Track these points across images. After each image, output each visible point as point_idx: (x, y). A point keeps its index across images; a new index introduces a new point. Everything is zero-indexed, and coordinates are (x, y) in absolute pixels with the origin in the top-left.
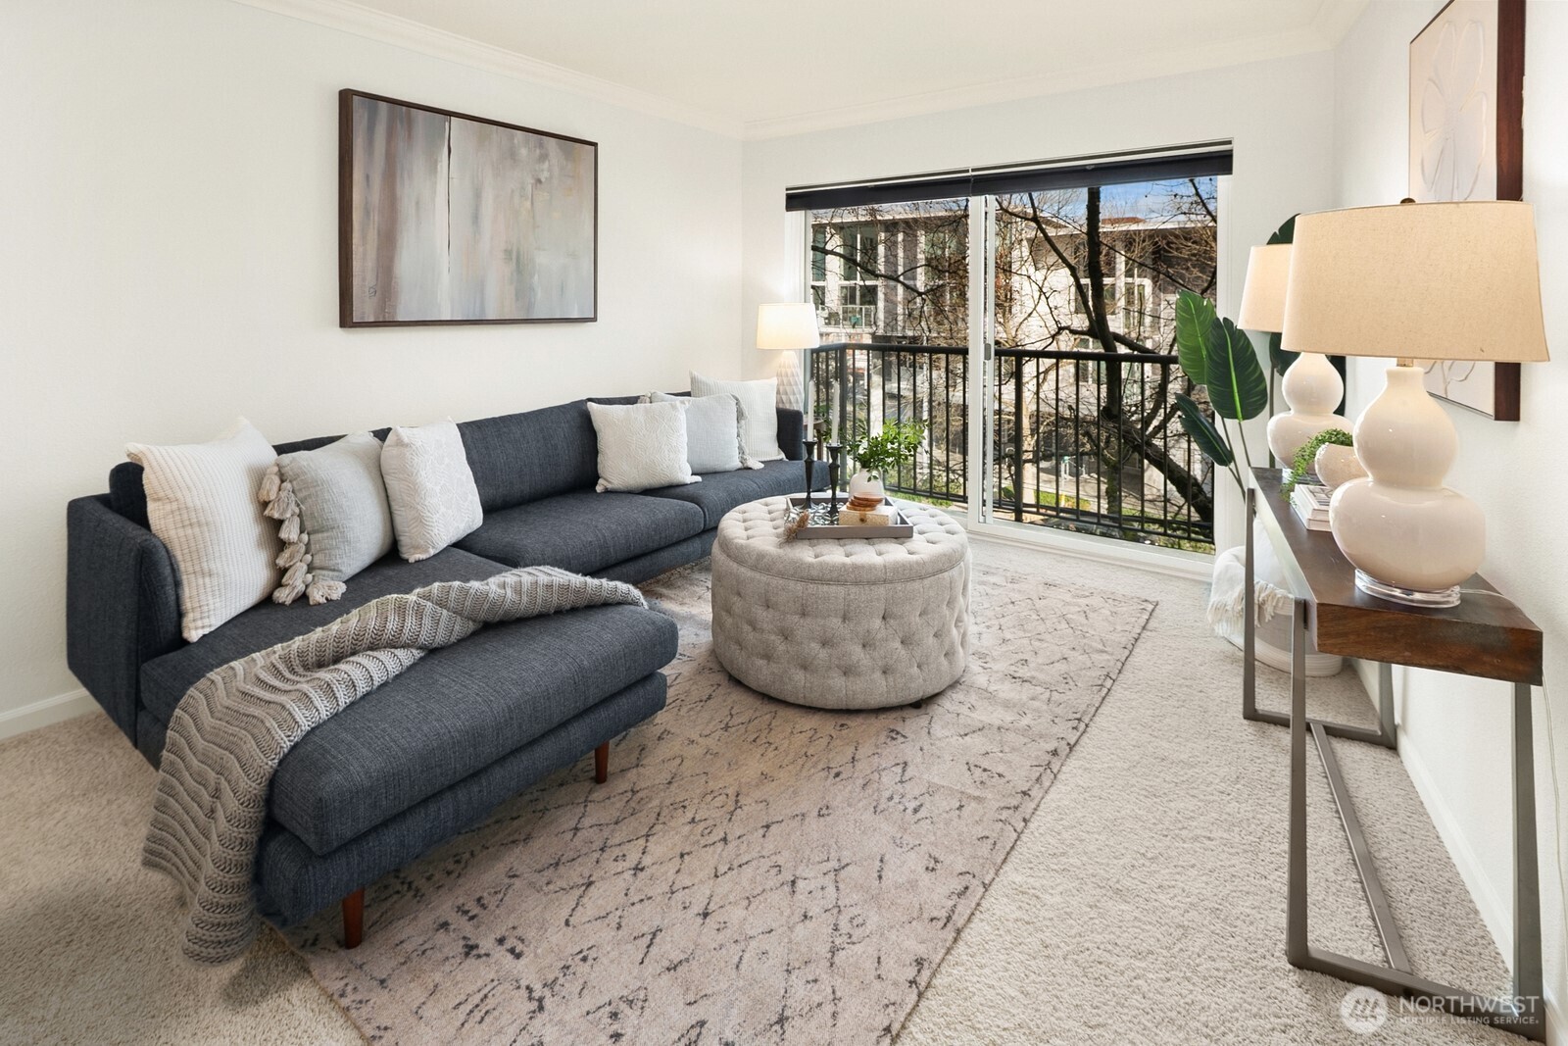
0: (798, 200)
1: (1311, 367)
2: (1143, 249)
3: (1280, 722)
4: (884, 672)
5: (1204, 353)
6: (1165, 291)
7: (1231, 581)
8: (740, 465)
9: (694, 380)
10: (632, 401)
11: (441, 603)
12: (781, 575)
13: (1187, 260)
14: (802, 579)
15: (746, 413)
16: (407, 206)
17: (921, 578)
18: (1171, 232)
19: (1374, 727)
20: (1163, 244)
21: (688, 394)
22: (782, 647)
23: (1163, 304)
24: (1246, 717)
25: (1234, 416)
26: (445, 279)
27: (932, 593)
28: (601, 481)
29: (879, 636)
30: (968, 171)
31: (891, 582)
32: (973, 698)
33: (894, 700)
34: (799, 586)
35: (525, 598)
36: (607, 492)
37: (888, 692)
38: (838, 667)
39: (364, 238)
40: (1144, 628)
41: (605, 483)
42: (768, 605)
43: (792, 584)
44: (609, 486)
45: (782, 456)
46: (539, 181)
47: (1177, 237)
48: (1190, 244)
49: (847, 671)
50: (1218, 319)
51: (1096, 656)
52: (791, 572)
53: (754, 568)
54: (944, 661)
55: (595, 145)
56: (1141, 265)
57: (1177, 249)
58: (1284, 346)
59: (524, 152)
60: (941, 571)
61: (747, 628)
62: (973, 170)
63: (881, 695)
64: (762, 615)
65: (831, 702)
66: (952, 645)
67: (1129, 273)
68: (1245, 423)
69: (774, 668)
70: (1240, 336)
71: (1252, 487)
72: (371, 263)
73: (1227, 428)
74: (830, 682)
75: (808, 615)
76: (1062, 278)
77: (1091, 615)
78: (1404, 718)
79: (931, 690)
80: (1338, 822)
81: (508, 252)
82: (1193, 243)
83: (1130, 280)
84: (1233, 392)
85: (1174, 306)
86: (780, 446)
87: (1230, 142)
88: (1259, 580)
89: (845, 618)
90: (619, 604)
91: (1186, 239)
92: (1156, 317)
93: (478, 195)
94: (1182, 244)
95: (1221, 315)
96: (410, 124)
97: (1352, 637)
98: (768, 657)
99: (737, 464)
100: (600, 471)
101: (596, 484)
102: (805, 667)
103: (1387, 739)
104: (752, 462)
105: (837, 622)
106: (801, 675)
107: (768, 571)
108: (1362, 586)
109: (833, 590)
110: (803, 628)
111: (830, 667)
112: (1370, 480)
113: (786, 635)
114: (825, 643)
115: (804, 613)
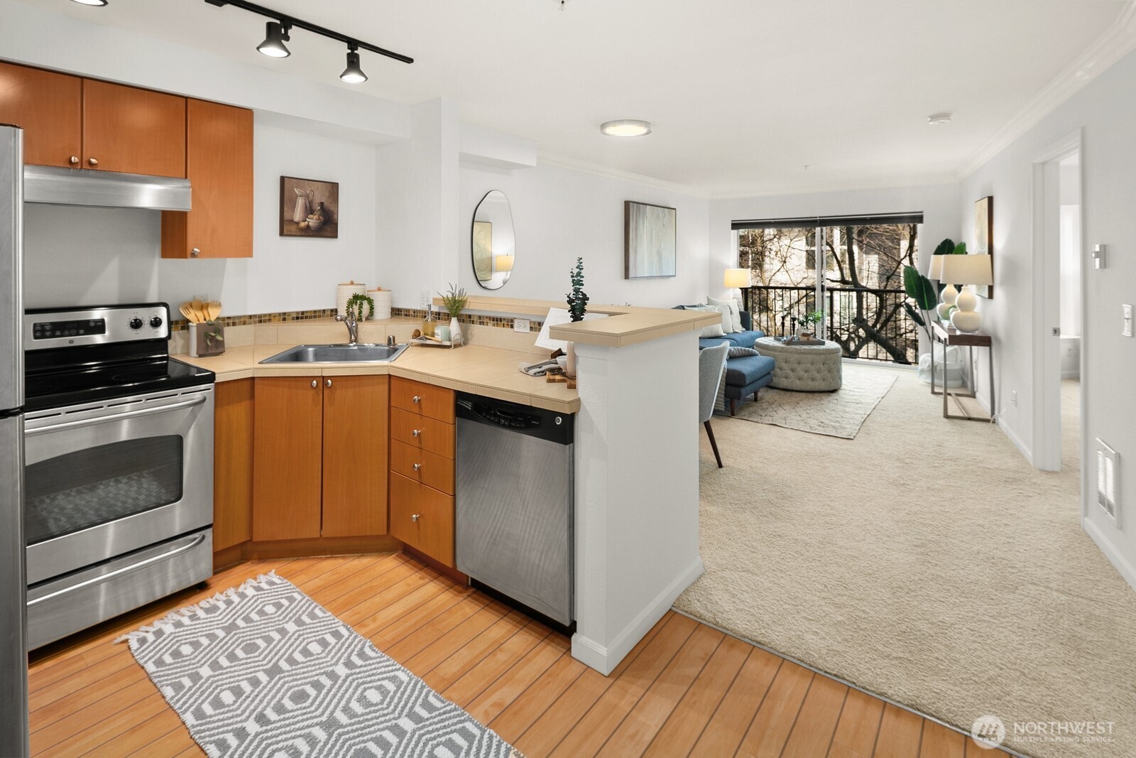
0: (735, 226)
1: (950, 289)
3: (941, 394)
4: (823, 381)
5: (914, 287)
12: (791, 353)
13: (882, 235)
14: (798, 353)
15: (732, 312)
16: (639, 238)
19: (969, 393)
22: (791, 374)
24: (933, 393)
25: (925, 309)
27: (836, 359)
29: (822, 370)
31: (825, 354)
33: (828, 389)
34: (798, 356)
35: (737, 352)
38: (810, 379)
39: (632, 250)
40: (896, 380)
42: (786, 362)
43: (795, 355)
45: (744, 329)
46: (664, 225)
49: (813, 380)
50: (919, 277)
51: (882, 385)
52: (794, 351)
54: (839, 380)
55: (676, 210)
58: (941, 282)
60: (838, 353)
64: (784, 365)
68: (930, 311)
69: (789, 380)
70: (927, 281)
71: (932, 325)
72: (633, 258)
78: (977, 388)
79: (836, 388)
80: (961, 410)
84: (925, 301)
86: (742, 326)
87: (922, 212)
88: (935, 359)
89: (812, 364)
90: (756, 355)
95: (920, 274)
96: (640, 209)
98: (786, 377)
102: (799, 379)
103: (973, 396)
104: (737, 331)
105: (810, 365)
106: (798, 382)
107: (786, 352)
108: (958, 333)
109: (809, 356)
110: (799, 368)
111: (808, 379)
112: (959, 311)
113: (793, 370)
114: (806, 372)
115: (799, 363)
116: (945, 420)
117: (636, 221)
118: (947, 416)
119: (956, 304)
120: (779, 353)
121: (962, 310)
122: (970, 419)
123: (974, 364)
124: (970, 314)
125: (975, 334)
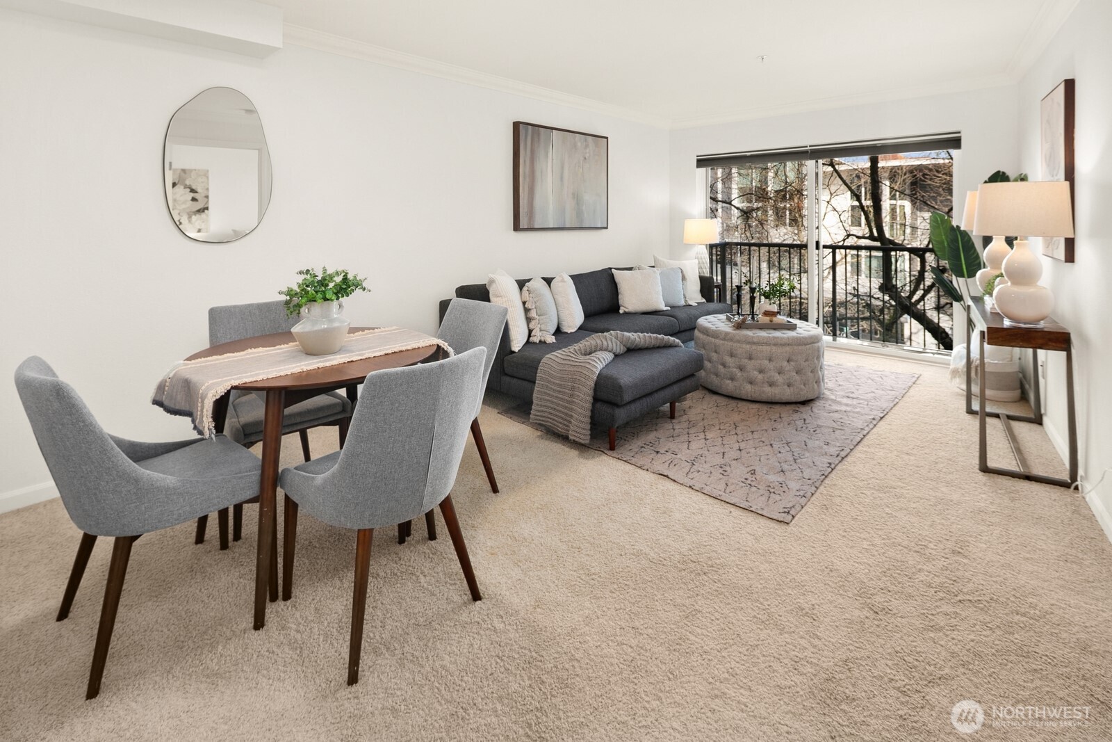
0: (702, 162)
1: (998, 244)
2: (904, 180)
4: (788, 386)
5: (946, 244)
6: (921, 210)
7: (961, 358)
8: (685, 304)
9: (655, 260)
10: (630, 269)
11: (617, 338)
12: (738, 341)
13: (938, 187)
14: (749, 343)
15: (687, 277)
16: (538, 174)
17: (806, 345)
18: (926, 167)
19: (1032, 416)
20: (920, 175)
21: (654, 267)
22: (739, 374)
23: (919, 220)
24: (968, 412)
25: (963, 276)
26: (551, 207)
27: (810, 352)
28: (621, 308)
29: (786, 369)
30: (807, 147)
31: (791, 345)
32: (830, 402)
33: (793, 399)
34: (748, 346)
35: (642, 341)
36: (625, 313)
37: (791, 395)
38: (767, 382)
39: (523, 190)
40: (914, 383)
41: (625, 309)
42: (732, 355)
43: (744, 346)
44: (627, 310)
45: (704, 300)
46: (585, 158)
47: (930, 170)
48: (940, 175)
49: (771, 384)
50: (953, 226)
51: (889, 392)
52: (744, 340)
53: (724, 339)
54: (816, 386)
55: (607, 138)
56: (902, 193)
57: (931, 179)
59: (579, 144)
60: (814, 343)
61: (721, 367)
62: (810, 146)
63: (788, 396)
64: (729, 360)
65: (764, 398)
66: (819, 378)
67: (893, 197)
68: (969, 280)
69: (736, 383)
70: (965, 236)
71: (969, 304)
72: (526, 201)
73: (959, 283)
74: (764, 389)
75: (752, 359)
76: (845, 201)
77: (884, 378)
78: (1046, 412)
79: (810, 397)
80: (1012, 454)
81: (573, 194)
82: (943, 174)
83: (894, 202)
84: (961, 264)
85: (928, 221)
86: (702, 296)
87: (959, 133)
88: (974, 357)
89: (770, 360)
90: (676, 346)
91: (938, 171)
92: (914, 228)
93: (562, 168)
94: (935, 175)
95: (954, 223)
96: (539, 134)
97: (1000, 339)
98: (732, 379)
99: (683, 303)
100: (620, 303)
101: (619, 309)
102: (751, 383)
103: (1038, 420)
104: (691, 303)
105: (766, 362)
106: (748, 387)
107: (731, 340)
108: (1007, 323)
109: (765, 348)
110: (750, 365)
111: (763, 383)
112: (1009, 284)
113: (741, 368)
114: (761, 371)
115: (750, 358)
116: (982, 477)
117: (533, 152)
118: (985, 469)
119: (1003, 272)
120: (722, 342)
121: (1013, 283)
122: (1029, 478)
123: (1040, 369)
124: (1030, 290)
125: (1038, 326)
